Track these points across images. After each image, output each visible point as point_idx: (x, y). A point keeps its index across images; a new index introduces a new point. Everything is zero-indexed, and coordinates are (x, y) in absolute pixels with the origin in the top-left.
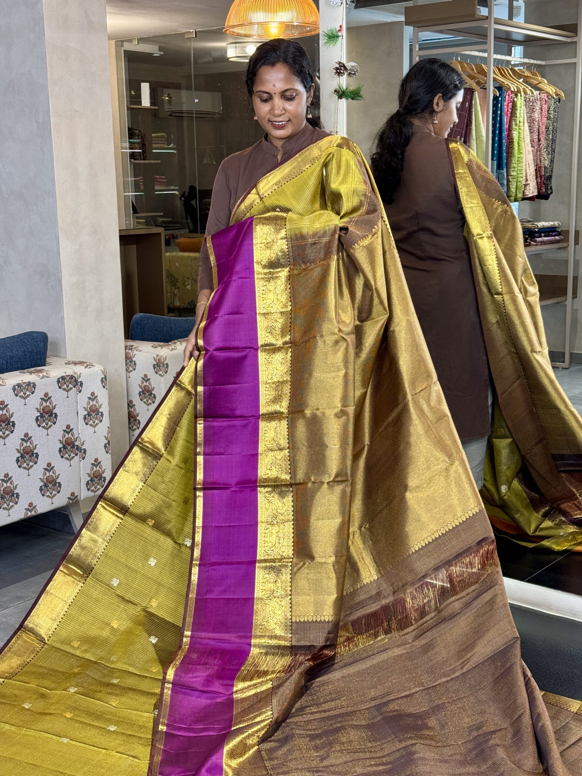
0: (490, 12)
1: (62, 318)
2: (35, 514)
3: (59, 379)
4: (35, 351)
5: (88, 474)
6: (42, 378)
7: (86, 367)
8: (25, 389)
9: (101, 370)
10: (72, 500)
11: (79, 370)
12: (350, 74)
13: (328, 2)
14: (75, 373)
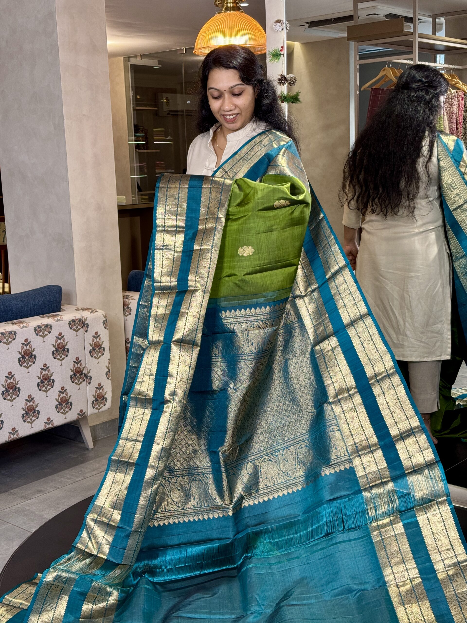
0: (415, 28)
1: (74, 275)
2: (52, 426)
3: (70, 322)
4: (52, 300)
5: (93, 395)
6: (56, 321)
7: (91, 313)
8: (43, 329)
9: (103, 315)
10: (81, 415)
11: (86, 314)
12: (290, 83)
13: (272, 28)
14: (83, 317)
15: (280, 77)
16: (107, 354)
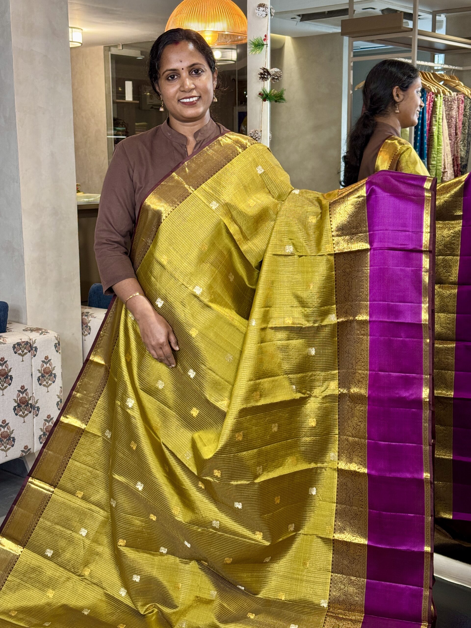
0: (414, 25)
1: (24, 289)
3: (14, 345)
5: (41, 429)
7: (41, 334)
9: (55, 337)
10: (25, 453)
11: (34, 336)
12: (273, 78)
13: (254, 14)
14: (30, 339)
15: (262, 71)
16: (59, 381)
